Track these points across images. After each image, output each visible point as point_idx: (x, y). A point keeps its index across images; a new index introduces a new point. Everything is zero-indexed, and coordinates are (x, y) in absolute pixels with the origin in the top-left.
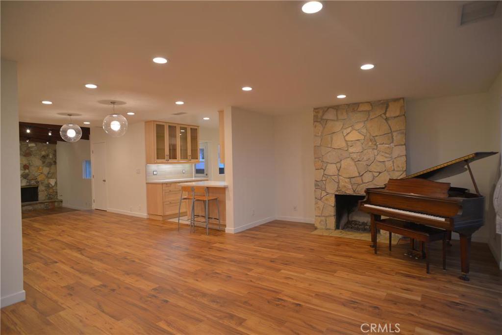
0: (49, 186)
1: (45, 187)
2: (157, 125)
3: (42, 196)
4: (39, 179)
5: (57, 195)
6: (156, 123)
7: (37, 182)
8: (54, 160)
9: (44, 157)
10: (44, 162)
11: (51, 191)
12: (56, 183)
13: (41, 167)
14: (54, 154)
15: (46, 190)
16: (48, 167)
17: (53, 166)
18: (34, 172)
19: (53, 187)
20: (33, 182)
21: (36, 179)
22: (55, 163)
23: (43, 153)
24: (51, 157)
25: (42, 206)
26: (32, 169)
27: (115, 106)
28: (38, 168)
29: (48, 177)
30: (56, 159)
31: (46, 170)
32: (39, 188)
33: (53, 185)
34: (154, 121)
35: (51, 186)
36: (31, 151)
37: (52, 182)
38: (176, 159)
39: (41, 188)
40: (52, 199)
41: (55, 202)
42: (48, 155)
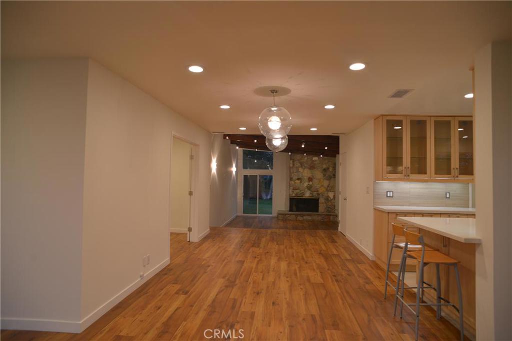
0: (328, 199)
1: (325, 199)
2: (387, 120)
3: (322, 208)
4: (320, 191)
5: (335, 208)
6: (386, 118)
7: (318, 194)
8: (334, 173)
9: (325, 170)
10: (324, 175)
11: (330, 204)
12: (334, 196)
13: (322, 180)
14: (334, 167)
15: (326, 203)
16: (328, 180)
17: (332, 179)
18: (316, 184)
19: (331, 200)
20: (315, 194)
21: (318, 191)
22: (334, 175)
23: (324, 166)
24: (331, 170)
25: (320, 218)
26: (315, 181)
27: (276, 98)
28: (320, 181)
29: (328, 191)
30: (335, 172)
31: (326, 183)
32: (320, 201)
33: (332, 198)
34: (383, 116)
35: (329, 199)
36: (315, 164)
37: (331, 195)
38: (426, 173)
39: (321, 200)
40: (329, 212)
41: (330, 215)
42: (328, 169)
